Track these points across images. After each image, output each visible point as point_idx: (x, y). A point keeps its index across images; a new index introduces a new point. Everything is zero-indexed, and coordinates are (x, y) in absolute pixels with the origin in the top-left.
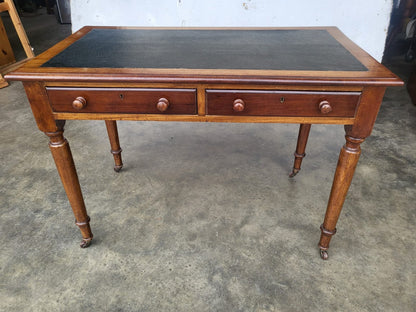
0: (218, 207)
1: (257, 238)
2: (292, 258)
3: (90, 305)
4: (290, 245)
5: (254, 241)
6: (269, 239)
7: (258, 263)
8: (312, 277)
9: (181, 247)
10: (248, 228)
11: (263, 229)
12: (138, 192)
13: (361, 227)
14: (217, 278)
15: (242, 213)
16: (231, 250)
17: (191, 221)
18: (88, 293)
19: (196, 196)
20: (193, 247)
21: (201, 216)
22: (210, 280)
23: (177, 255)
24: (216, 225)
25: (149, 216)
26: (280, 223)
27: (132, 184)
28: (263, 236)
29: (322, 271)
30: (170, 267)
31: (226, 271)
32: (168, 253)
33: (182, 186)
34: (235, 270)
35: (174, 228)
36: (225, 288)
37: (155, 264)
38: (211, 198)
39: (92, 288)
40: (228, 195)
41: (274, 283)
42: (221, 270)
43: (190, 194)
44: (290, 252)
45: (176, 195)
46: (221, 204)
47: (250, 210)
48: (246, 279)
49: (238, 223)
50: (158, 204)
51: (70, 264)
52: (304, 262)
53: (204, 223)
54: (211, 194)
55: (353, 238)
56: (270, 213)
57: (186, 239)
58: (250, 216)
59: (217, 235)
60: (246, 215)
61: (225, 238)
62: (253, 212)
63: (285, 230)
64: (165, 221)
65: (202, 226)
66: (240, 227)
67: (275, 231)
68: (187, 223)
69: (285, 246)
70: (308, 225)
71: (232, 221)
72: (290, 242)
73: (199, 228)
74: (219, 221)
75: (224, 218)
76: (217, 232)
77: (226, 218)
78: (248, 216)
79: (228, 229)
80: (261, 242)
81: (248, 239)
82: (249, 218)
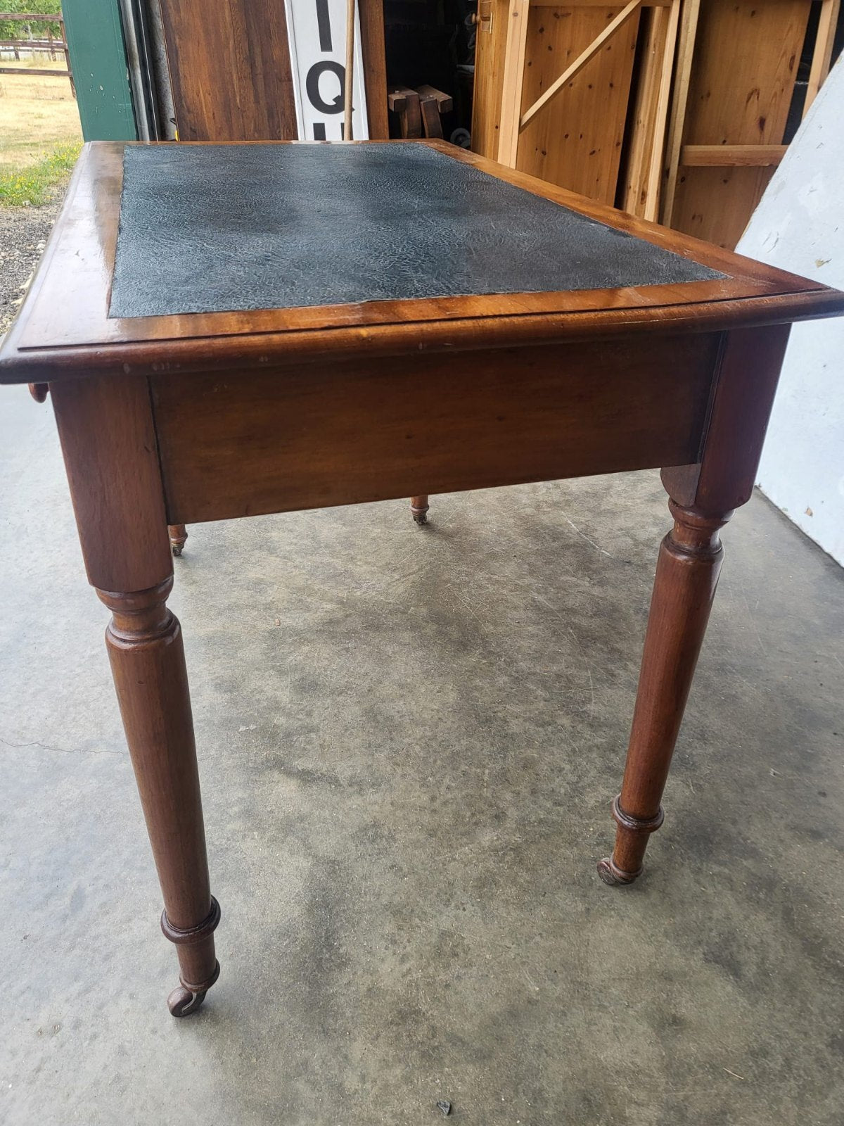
0: (352, 712)
5: (235, 809)
6: (247, 845)
10: (286, 788)
11: (291, 826)
12: (361, 569)
15: (347, 766)
17: (281, 672)
19: (383, 660)
21: (307, 687)
24: (279, 720)
25: (283, 604)
26: (329, 865)
27: (389, 552)
28: (259, 827)
33: (414, 628)
35: (252, 651)
38: (386, 690)
40: (420, 723)
43: (390, 649)
45: (374, 627)
46: (372, 714)
47: (367, 784)
50: (330, 606)
53: (285, 696)
54: (402, 686)
56: (369, 833)
57: (217, 678)
58: (340, 785)
59: (242, 729)
60: (341, 778)
61: (235, 746)
62: (361, 789)
63: (297, 881)
64: (271, 632)
65: (269, 694)
66: (284, 770)
67: (286, 855)
68: (273, 668)
69: (225, 889)
70: (341, 951)
71: (304, 749)
72: (245, 901)
73: (262, 691)
74: (296, 724)
75: (311, 730)
76: (253, 727)
77: (312, 735)
78: (337, 781)
79: (272, 746)
80: (234, 826)
81: (238, 794)
82: (327, 784)
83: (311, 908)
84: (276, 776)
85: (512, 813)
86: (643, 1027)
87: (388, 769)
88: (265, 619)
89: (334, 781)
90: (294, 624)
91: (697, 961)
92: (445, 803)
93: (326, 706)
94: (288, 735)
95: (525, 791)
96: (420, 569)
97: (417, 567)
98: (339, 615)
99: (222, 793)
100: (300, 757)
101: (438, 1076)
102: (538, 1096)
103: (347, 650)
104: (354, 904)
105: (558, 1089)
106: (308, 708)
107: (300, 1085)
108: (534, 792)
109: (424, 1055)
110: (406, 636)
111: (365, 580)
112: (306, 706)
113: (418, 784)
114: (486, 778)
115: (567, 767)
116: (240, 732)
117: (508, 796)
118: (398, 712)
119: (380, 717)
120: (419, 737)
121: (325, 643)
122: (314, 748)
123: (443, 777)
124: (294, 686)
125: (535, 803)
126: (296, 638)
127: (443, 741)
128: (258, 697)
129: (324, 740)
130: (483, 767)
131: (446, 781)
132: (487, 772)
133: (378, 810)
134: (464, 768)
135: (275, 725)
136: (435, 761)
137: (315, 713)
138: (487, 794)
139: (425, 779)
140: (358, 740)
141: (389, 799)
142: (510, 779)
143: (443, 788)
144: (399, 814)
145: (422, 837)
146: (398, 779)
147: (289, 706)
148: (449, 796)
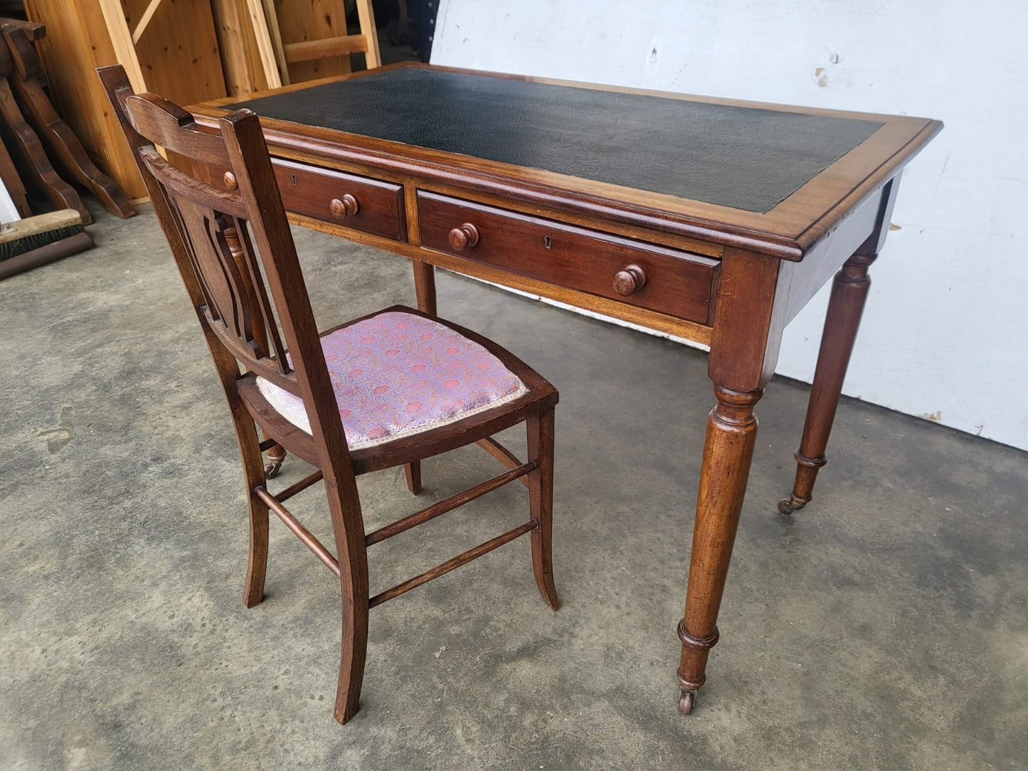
0: (496, 589)
3: (82, 687)
4: (594, 766)
5: (513, 710)
6: (554, 724)
10: (525, 669)
11: (563, 690)
14: (353, 757)
16: (440, 706)
18: (99, 662)
21: (440, 594)
22: (335, 754)
23: (315, 661)
24: (455, 630)
26: (618, 693)
30: (279, 682)
31: (385, 750)
32: (303, 647)
37: (258, 659)
39: (113, 655)
42: (376, 742)
46: (510, 582)
47: (569, 627)
51: (120, 587)
53: (434, 611)
56: (612, 655)
58: (555, 641)
60: (549, 636)
61: (449, 670)
62: (571, 634)
63: (615, 719)
65: (421, 617)
66: (507, 658)
67: (586, 708)
69: (581, 762)
70: (694, 734)
71: (500, 636)
72: (604, 758)
73: (412, 619)
74: (470, 624)
75: (486, 620)
76: (443, 648)
77: (492, 623)
78: (550, 640)
79: (477, 650)
80: (528, 720)
81: (500, 699)
82: (547, 647)
83: (645, 726)
84: (507, 667)
85: (668, 582)
86: (859, 642)
89: (547, 641)
91: (837, 592)
92: (627, 604)
93: (473, 597)
94: (475, 635)
95: (657, 565)
99: (489, 707)
100: (505, 643)
101: (821, 750)
102: (866, 716)
103: (430, 550)
104: (663, 703)
105: (868, 704)
106: (463, 608)
108: (662, 562)
109: (802, 746)
111: (372, 492)
112: (459, 608)
113: (598, 605)
114: (628, 572)
115: (659, 535)
116: (440, 658)
117: (653, 574)
118: (524, 569)
119: (518, 581)
120: (559, 576)
121: (408, 555)
122: (504, 631)
123: (605, 589)
124: (431, 600)
125: (671, 568)
126: (381, 566)
127: (576, 568)
128: (415, 625)
129: (504, 621)
130: (618, 567)
131: (610, 590)
132: (624, 568)
133: (597, 638)
134: (608, 576)
135: (456, 635)
136: (588, 584)
137: (472, 608)
138: (641, 582)
139: (597, 599)
140: (525, 605)
141: (595, 627)
142: (641, 564)
143: (615, 596)
144: (613, 630)
145: (643, 633)
146: (583, 611)
147: (447, 615)
148: (624, 598)
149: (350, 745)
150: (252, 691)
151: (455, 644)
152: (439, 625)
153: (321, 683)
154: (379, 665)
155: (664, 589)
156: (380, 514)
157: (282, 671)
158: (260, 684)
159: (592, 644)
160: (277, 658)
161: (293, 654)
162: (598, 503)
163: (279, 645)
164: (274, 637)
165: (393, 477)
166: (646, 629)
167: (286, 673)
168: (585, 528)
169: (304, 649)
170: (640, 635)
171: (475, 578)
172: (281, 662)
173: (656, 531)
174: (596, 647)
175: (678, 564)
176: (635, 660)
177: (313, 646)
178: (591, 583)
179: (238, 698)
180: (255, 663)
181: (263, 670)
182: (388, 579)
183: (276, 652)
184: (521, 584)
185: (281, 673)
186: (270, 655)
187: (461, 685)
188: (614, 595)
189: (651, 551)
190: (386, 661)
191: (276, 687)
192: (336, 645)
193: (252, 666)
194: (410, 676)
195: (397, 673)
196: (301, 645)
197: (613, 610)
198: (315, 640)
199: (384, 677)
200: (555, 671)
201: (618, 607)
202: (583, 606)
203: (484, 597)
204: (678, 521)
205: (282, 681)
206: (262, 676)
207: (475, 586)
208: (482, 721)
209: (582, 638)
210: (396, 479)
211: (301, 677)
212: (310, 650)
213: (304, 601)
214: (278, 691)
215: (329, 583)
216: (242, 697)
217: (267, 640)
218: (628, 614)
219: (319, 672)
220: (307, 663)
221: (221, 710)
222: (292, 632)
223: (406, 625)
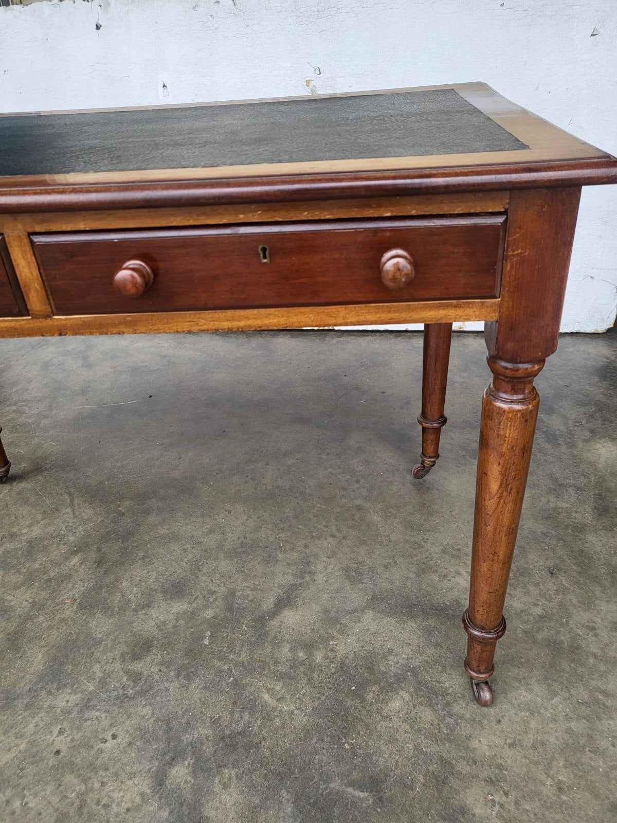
0: (225, 565)
1: (309, 647)
2: (396, 704)
4: (393, 665)
5: (301, 655)
6: (342, 649)
7: (301, 720)
8: (444, 762)
9: (103, 682)
10: (290, 618)
11: (331, 619)
12: (36, 531)
13: (588, 604)
14: (180, 773)
15: (283, 577)
16: (236, 683)
17: (148, 605)
19: (174, 537)
20: (136, 677)
21: (177, 590)
22: (159, 780)
23: (86, 706)
24: (209, 614)
25: (44, 594)
26: (375, 601)
27: (26, 510)
28: (325, 640)
29: (475, 743)
30: (58, 746)
31: (208, 749)
32: (66, 699)
33: (146, 512)
34: (233, 747)
35: (100, 625)
36: (196, 806)
37: (20, 736)
38: (211, 541)
40: (257, 529)
41: (335, 785)
42: (195, 747)
43: (163, 531)
44: (390, 687)
45: (127, 536)
46: (233, 554)
47: (305, 568)
48: (257, 778)
49: (268, 604)
50: (75, 560)
52: (427, 715)
53: (179, 606)
54: (211, 531)
55: (565, 638)
56: (353, 574)
57: (122, 656)
58: (301, 584)
59: (206, 642)
60: (292, 582)
61: (225, 649)
62: (310, 572)
63: (385, 621)
64: (81, 607)
65: (172, 617)
66: (269, 616)
67: (359, 625)
68: (135, 611)
69: (381, 668)
70: (448, 604)
71: (252, 601)
72: (396, 655)
73: (164, 623)
74: (220, 602)
75: (232, 593)
76: (208, 633)
77: (238, 594)
78: (295, 585)
79: (238, 622)
80: (319, 657)
81: (285, 651)
82: (297, 592)
83: (412, 616)
84: (275, 623)
85: (358, 502)
87: (295, 554)
88: (57, 611)
89: (294, 587)
90: (82, 589)
92: (339, 531)
93: (209, 580)
94: (230, 609)
95: (342, 492)
96: (70, 494)
97: (66, 496)
98: (93, 555)
99: (279, 663)
100: (260, 605)
101: (534, 571)
103: (144, 557)
104: (412, 591)
106: (205, 593)
107: (540, 636)
108: (345, 489)
109: (522, 575)
110: (152, 519)
111: (55, 531)
112: (201, 593)
113: (316, 541)
114: (324, 507)
115: (329, 470)
116: (210, 644)
117: (344, 501)
118: (239, 539)
119: (239, 550)
120: (271, 532)
121: (126, 570)
122: (253, 595)
123: (315, 527)
124: (171, 599)
125: (354, 491)
126: (104, 590)
127: (281, 521)
128: (170, 626)
129: (248, 587)
130: (314, 506)
131: (319, 526)
132: (319, 505)
133: (332, 566)
134: (311, 516)
135: (213, 617)
136: (298, 528)
137: (214, 589)
138: (339, 510)
139: (313, 537)
140: (258, 566)
141: (324, 559)
142: (330, 496)
143: (326, 529)
144: (340, 555)
145: (365, 547)
146: (308, 551)
147: (194, 605)
148: (334, 528)
149: (170, 764)
150: (30, 770)
151: (216, 626)
152: (191, 616)
153: (105, 723)
154: (156, 677)
155: (359, 508)
156: (75, 546)
157: (56, 732)
158: (37, 758)
159: (331, 573)
160: (41, 724)
161: (58, 711)
162: (267, 465)
163: (37, 711)
164: (26, 706)
165: (69, 510)
166: (365, 543)
167: (61, 732)
168: (269, 487)
169: (68, 701)
170: (363, 550)
171: (200, 564)
172: (49, 726)
173: (326, 468)
174: (336, 574)
175: (357, 486)
176: (372, 570)
177: (76, 694)
178: (300, 527)
179: (19, 784)
180: (18, 741)
181: (33, 743)
182: (118, 599)
183: (37, 719)
184: (244, 552)
185: (55, 735)
186: (32, 726)
187: (244, 656)
188: (324, 529)
189: (331, 484)
190: (160, 671)
191: (58, 752)
192: (100, 680)
193: (17, 745)
194: (192, 672)
195: (178, 676)
196: (63, 698)
197: (331, 540)
198: (75, 686)
199: (167, 685)
200: (316, 608)
201: (333, 536)
202: (306, 547)
203: (218, 575)
204: (337, 455)
205: (62, 743)
206: (34, 750)
207: (205, 570)
208: (281, 677)
209: (321, 573)
210: (73, 511)
211: (79, 728)
212: (74, 699)
213: (40, 657)
214: (62, 754)
215: (58, 628)
216: (23, 781)
217: (20, 712)
218: (344, 538)
219: (97, 714)
220: (79, 712)
221: (6, 805)
222: (44, 692)
223: (161, 630)
